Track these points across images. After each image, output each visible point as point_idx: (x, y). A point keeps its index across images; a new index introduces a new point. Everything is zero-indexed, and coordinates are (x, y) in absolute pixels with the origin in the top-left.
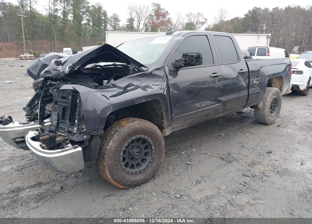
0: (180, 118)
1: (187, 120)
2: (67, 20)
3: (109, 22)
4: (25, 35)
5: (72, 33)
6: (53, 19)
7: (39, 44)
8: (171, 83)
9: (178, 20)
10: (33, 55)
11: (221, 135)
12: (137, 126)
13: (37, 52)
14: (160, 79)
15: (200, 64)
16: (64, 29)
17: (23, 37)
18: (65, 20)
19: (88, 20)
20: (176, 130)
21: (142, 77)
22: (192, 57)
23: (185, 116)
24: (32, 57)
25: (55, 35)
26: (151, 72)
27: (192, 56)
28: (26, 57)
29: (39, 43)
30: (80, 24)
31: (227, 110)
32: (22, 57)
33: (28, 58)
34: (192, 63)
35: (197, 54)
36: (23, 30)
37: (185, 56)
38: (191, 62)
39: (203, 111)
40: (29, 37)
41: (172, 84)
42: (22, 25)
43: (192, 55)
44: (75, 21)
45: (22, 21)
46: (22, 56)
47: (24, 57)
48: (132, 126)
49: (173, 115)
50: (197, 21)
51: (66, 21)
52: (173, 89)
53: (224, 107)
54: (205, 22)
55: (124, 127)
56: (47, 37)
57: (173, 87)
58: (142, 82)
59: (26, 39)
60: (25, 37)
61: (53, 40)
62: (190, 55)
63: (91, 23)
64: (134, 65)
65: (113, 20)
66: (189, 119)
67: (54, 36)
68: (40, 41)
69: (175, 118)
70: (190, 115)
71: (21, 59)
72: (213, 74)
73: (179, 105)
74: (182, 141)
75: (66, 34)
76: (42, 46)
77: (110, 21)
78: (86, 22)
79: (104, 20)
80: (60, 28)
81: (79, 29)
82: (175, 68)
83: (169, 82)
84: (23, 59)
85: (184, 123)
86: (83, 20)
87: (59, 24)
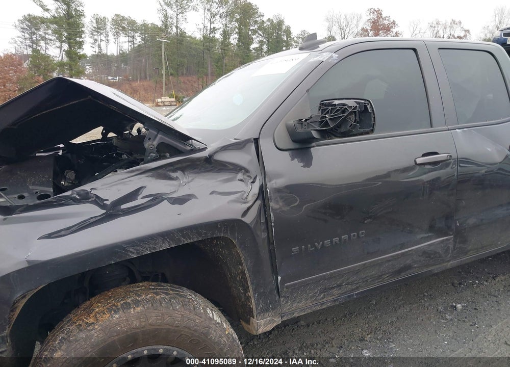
0: (306, 284)
1: (333, 288)
2: (230, 44)
3: (293, 43)
4: (167, 69)
5: (235, 64)
6: (208, 44)
7: (188, 82)
8: (275, 186)
9: (414, 34)
10: (174, 100)
11: (455, 307)
12: (136, 323)
13: (180, 95)
14: (240, 176)
15: (367, 133)
16: (223, 57)
17: (163, 72)
18: (225, 43)
19: (261, 42)
20: (296, 315)
21: (183, 170)
22: (343, 112)
23: (324, 278)
24: (172, 102)
25: (209, 68)
26: (211, 156)
27: (343, 109)
28: (164, 102)
29: (188, 80)
30: (248, 48)
31: (470, 251)
32: (158, 102)
33: (166, 104)
34: (343, 130)
35: (358, 103)
36: (164, 62)
37: (325, 106)
38: (339, 126)
39: (388, 260)
40: (172, 71)
41: (278, 190)
42: (163, 54)
43: (344, 105)
44: (240, 45)
45: (163, 48)
46: (159, 100)
47: (162, 102)
48: (117, 324)
49: (279, 278)
50: (451, 34)
51: (227, 46)
52: (281, 204)
53: (458, 246)
54: (465, 36)
55: (91, 327)
56: (198, 71)
57: (282, 198)
58: (180, 185)
59: (167, 75)
60: (166, 72)
61: (207, 75)
62: (339, 105)
63: (265, 47)
64: (159, 136)
65: (301, 40)
66: (339, 286)
67: (208, 70)
68: (190, 78)
69: (288, 287)
70: (340, 274)
71: (157, 105)
72: (424, 155)
73: (301, 249)
74: (345, 316)
75: (226, 65)
76: (192, 86)
77: (295, 42)
78: (257, 45)
79: (287, 42)
80: (216, 57)
81: (246, 58)
82: (294, 141)
83: (268, 184)
84: (160, 106)
85: (322, 298)
86: (252, 43)
87: (217, 50)
